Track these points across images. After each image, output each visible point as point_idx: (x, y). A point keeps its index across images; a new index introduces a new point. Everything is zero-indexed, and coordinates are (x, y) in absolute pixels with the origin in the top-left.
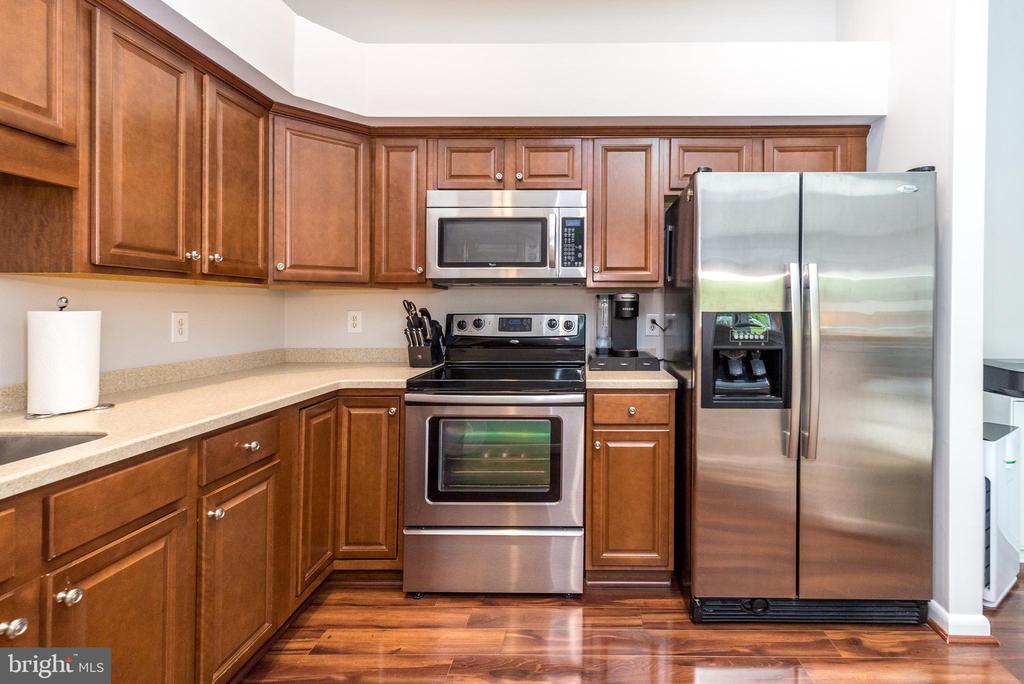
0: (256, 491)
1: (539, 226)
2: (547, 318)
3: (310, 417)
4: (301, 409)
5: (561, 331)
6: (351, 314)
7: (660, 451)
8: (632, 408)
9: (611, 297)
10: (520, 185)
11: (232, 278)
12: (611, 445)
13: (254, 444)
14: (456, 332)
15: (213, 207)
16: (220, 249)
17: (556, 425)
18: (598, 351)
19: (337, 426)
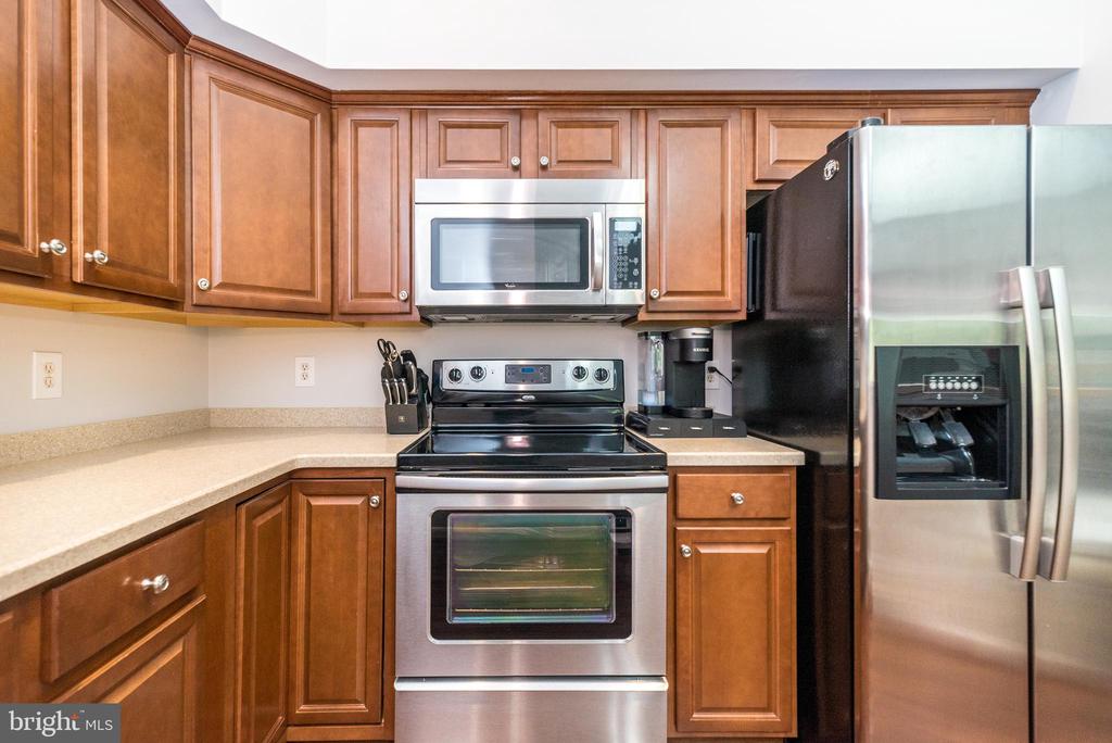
0: (164, 660)
1: (575, 232)
2: (572, 365)
3: (253, 515)
4: (238, 505)
6: (300, 361)
7: (777, 559)
8: (737, 496)
9: (665, 336)
11: (127, 296)
12: (704, 550)
13: (158, 581)
15: (91, 173)
16: (105, 244)
17: (623, 519)
18: (644, 410)
19: (290, 525)
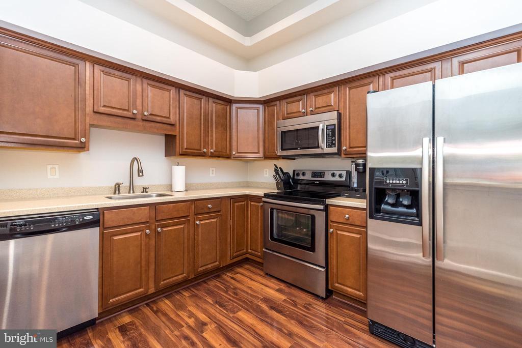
5: (337, 178)
10: (312, 113)
14: (296, 177)
